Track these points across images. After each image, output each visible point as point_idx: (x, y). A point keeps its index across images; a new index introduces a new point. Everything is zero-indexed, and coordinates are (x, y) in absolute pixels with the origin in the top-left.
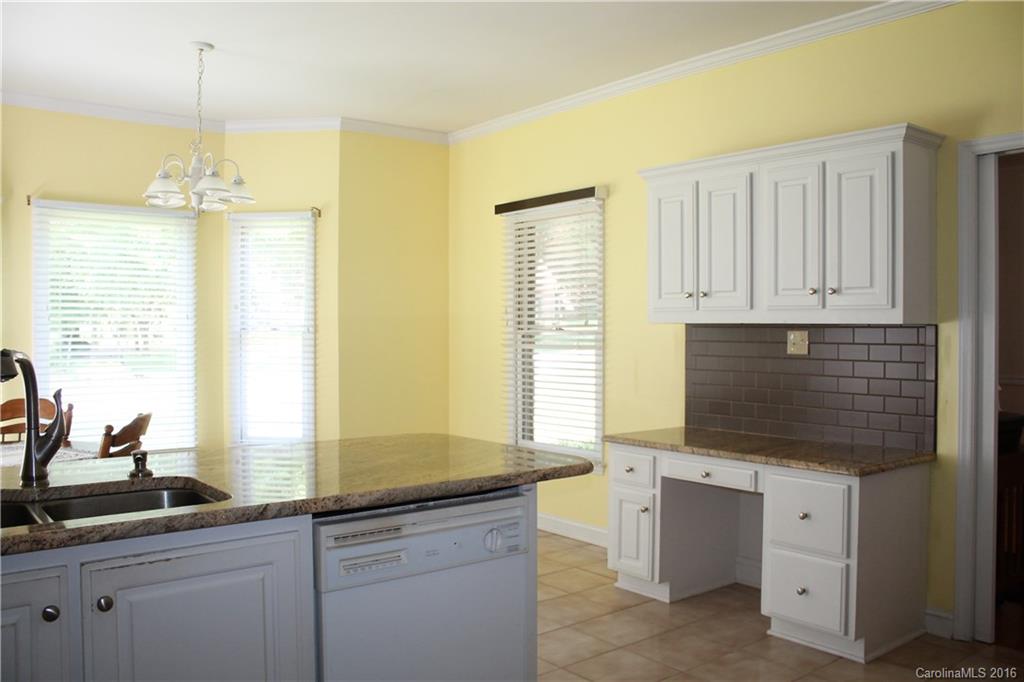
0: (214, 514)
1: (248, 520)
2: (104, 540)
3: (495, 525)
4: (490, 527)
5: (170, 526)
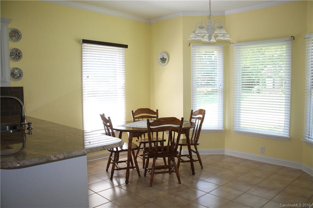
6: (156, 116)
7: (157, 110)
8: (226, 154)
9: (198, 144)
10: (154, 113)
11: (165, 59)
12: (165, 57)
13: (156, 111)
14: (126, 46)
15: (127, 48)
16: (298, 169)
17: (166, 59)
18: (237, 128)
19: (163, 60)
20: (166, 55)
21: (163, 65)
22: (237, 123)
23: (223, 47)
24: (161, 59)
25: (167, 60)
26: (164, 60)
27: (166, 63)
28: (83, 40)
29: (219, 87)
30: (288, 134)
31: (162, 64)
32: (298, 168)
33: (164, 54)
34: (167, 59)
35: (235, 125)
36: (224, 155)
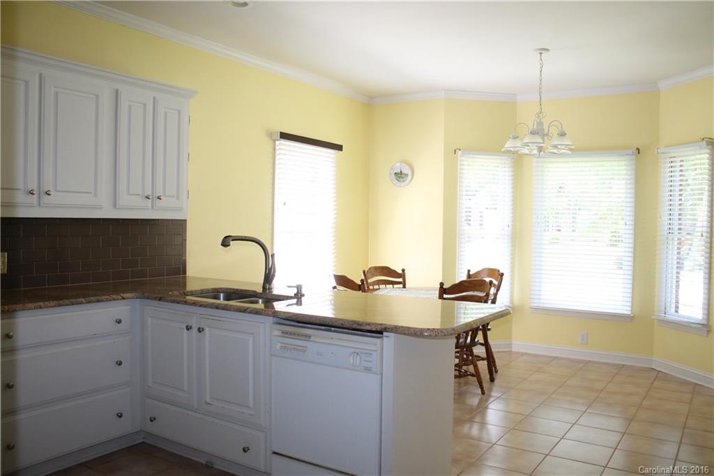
0: (231, 306)
1: (240, 312)
2: (200, 306)
3: (357, 351)
4: (353, 350)
5: (217, 307)
6: (401, 280)
7: (403, 270)
8: (514, 349)
9: (489, 330)
10: (398, 275)
11: (405, 174)
12: (404, 171)
13: (400, 272)
14: (339, 148)
15: (342, 150)
16: (646, 368)
17: (407, 175)
18: (536, 301)
19: (400, 176)
20: (407, 167)
21: (400, 186)
22: (537, 292)
23: (513, 158)
24: (396, 173)
25: (410, 177)
26: (403, 176)
27: (407, 182)
28: (281, 133)
29: (503, 229)
30: (630, 309)
31: (398, 184)
32: (647, 366)
33: (404, 165)
34: (410, 173)
35: (532, 297)
36: (511, 351)
